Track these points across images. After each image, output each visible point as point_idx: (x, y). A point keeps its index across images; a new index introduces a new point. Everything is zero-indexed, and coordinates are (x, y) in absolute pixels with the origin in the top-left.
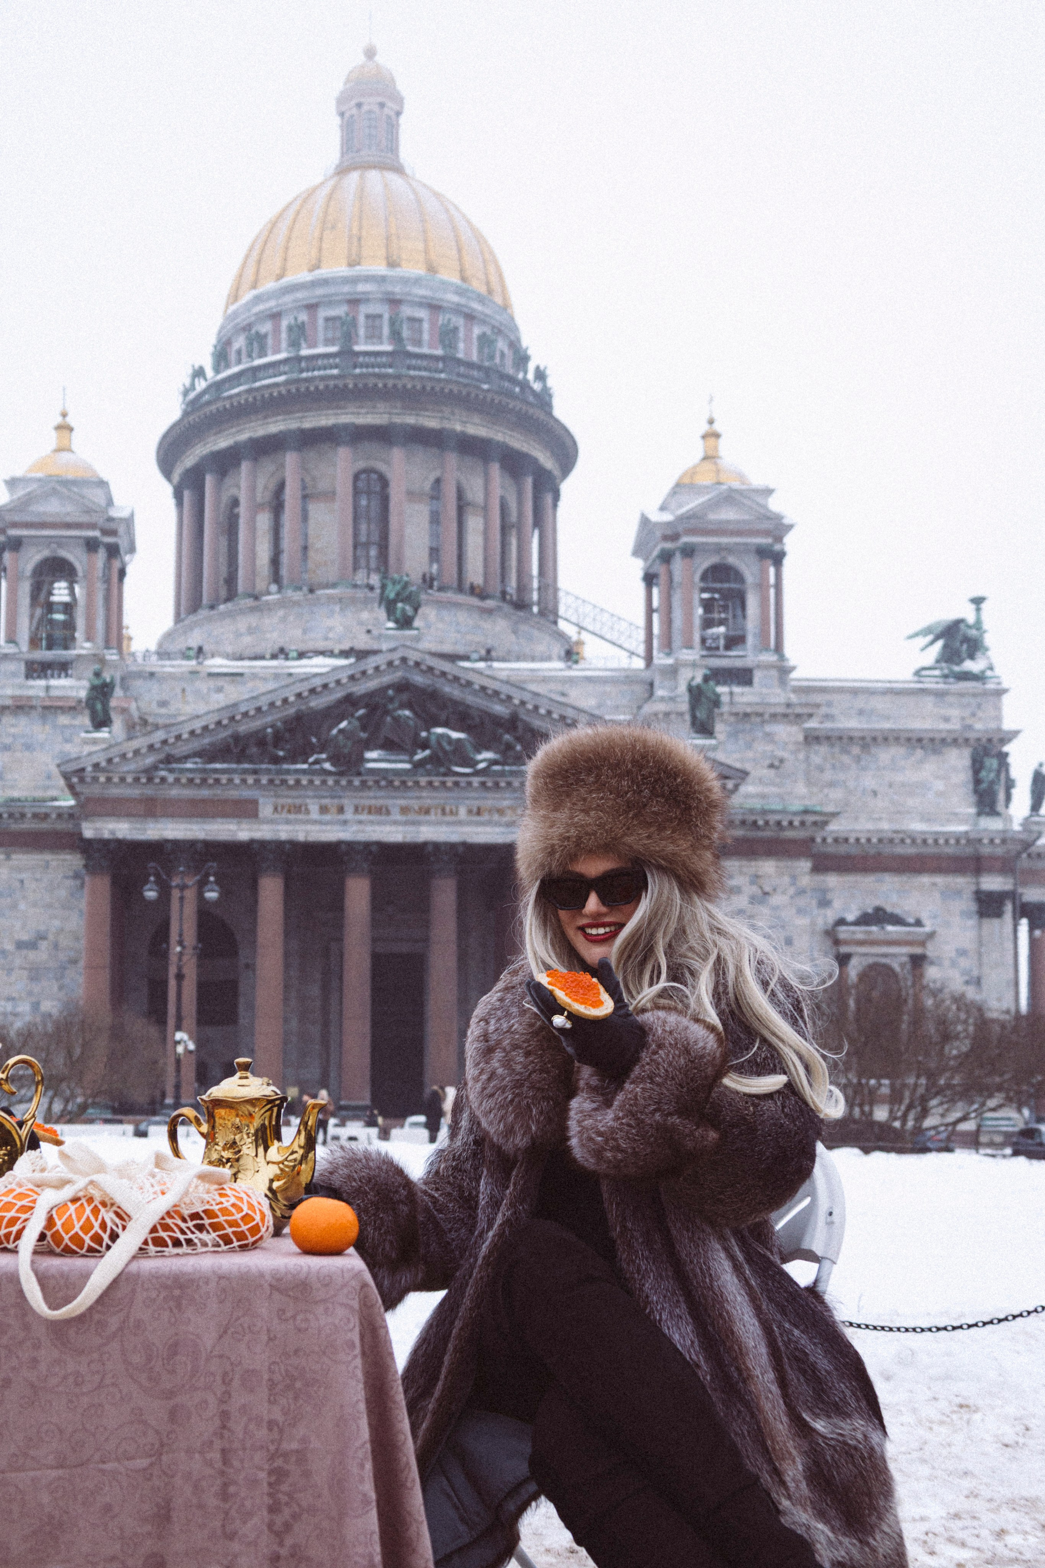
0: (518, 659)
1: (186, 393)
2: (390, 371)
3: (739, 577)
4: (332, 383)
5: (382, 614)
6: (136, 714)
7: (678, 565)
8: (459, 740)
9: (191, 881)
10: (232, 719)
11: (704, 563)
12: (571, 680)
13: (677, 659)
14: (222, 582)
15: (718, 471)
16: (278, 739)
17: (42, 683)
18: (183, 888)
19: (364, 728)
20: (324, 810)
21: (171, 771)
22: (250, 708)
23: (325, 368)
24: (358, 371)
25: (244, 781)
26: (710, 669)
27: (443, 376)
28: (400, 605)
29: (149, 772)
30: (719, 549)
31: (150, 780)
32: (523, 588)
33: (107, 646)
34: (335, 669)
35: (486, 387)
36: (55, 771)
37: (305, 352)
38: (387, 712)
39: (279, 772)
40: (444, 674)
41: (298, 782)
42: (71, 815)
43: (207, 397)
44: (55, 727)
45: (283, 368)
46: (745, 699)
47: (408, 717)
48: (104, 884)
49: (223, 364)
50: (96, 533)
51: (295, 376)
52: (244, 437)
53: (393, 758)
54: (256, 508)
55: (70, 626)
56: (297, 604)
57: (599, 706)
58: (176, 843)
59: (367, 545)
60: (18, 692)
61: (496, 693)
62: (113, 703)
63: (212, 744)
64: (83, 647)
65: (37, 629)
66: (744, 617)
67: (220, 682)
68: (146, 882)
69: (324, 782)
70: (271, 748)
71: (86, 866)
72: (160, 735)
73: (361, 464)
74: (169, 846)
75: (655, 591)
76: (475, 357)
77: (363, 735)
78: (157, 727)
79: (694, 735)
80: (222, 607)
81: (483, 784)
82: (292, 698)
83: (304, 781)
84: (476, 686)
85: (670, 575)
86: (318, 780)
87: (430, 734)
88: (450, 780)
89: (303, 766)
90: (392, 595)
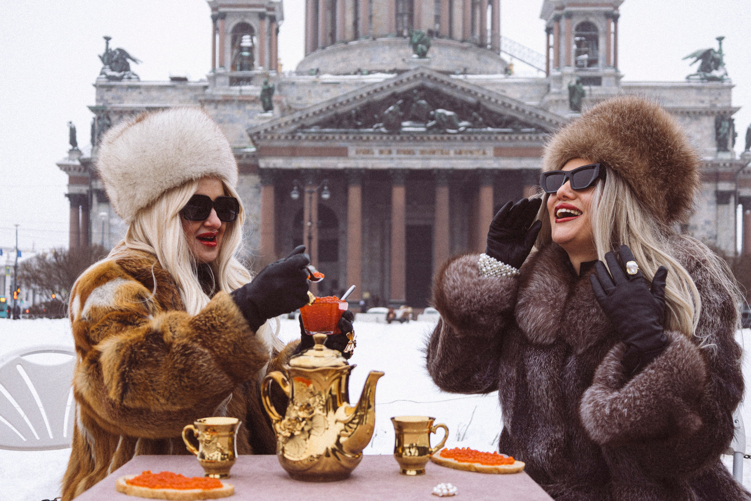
0: (481, 73)
3: (596, 29)
5: (410, 50)
6: (285, 104)
7: (563, 23)
8: (450, 116)
9: (315, 189)
10: (334, 106)
11: (577, 21)
12: (508, 84)
13: (562, 72)
14: (328, 35)
16: (358, 116)
17: (237, 88)
18: (311, 192)
20: (381, 152)
21: (304, 133)
22: (343, 100)
25: (341, 138)
26: (579, 76)
28: (420, 46)
29: (293, 134)
30: (585, 14)
31: (293, 137)
32: (483, 36)
33: (271, 69)
34: (387, 80)
36: (245, 134)
38: (413, 102)
39: (359, 133)
40: (442, 82)
41: (368, 138)
42: (253, 156)
44: (245, 111)
46: (597, 93)
47: (423, 104)
48: (270, 191)
50: (263, 10)
53: (416, 125)
55: (251, 58)
56: (367, 46)
57: (522, 97)
58: (307, 170)
59: (402, 15)
60: (225, 93)
61: (469, 91)
62: (274, 98)
63: (324, 119)
64: (258, 69)
66: (598, 49)
67: (328, 87)
68: (292, 189)
69: (381, 138)
70: (354, 121)
71: (261, 182)
72: (297, 115)
74: (303, 172)
75: (551, 37)
77: (401, 114)
78: (296, 110)
79: (570, 111)
80: (328, 48)
81: (462, 139)
82: (365, 95)
83: (371, 137)
84: (459, 87)
85: (559, 28)
86: (378, 137)
87: (435, 113)
88: (445, 137)
89: (371, 130)
90: (415, 40)
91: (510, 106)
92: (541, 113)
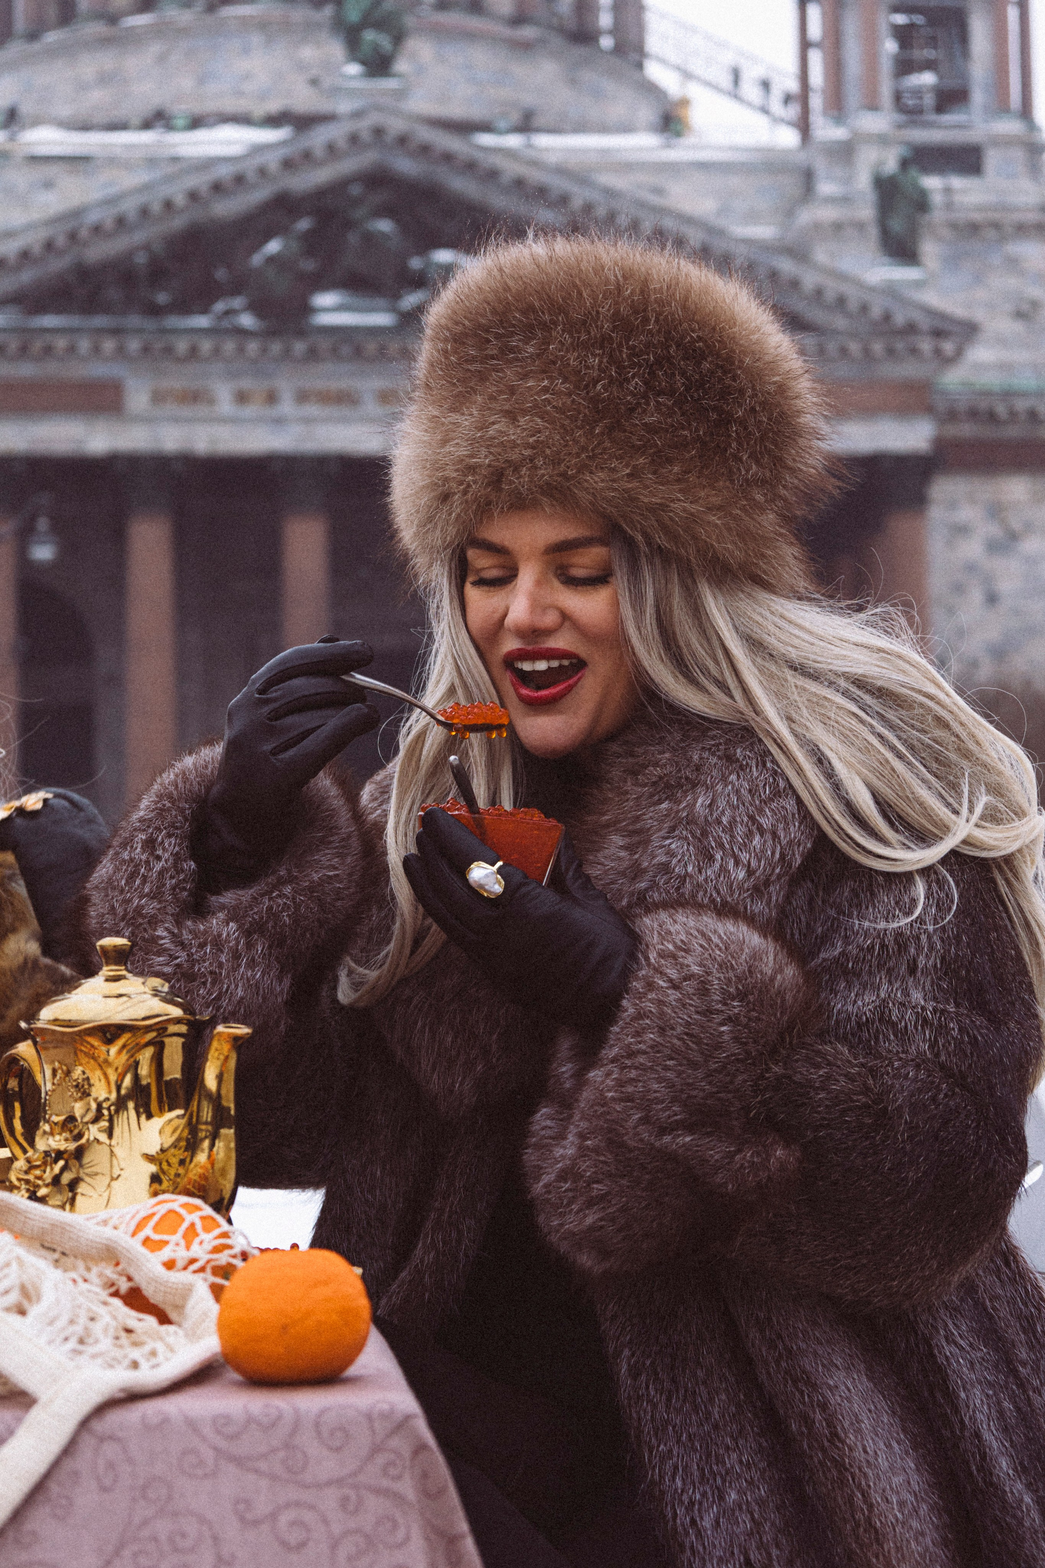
0: (581, 127)
5: (336, 49)
9: (4, 529)
10: (73, 236)
12: (672, 168)
13: (853, 130)
16: (157, 274)
19: (310, 252)
20: (242, 398)
22: (105, 216)
25: (96, 350)
26: (911, 147)
28: (369, 35)
32: (584, 4)
34: (258, 149)
38: (349, 225)
39: (163, 331)
40: (448, 158)
41: (194, 349)
46: (970, 199)
47: (385, 234)
53: (363, 302)
56: (184, 32)
57: (723, 211)
61: (541, 191)
63: (37, 282)
66: (966, 53)
67: (48, 171)
69: (241, 350)
70: (145, 290)
75: (814, 10)
77: (309, 265)
79: (884, 260)
80: (52, 37)
82: (180, 200)
83: (206, 346)
84: (505, 179)
86: (229, 346)
87: (425, 262)
89: (202, 321)
90: (353, 15)
92: (786, 266)
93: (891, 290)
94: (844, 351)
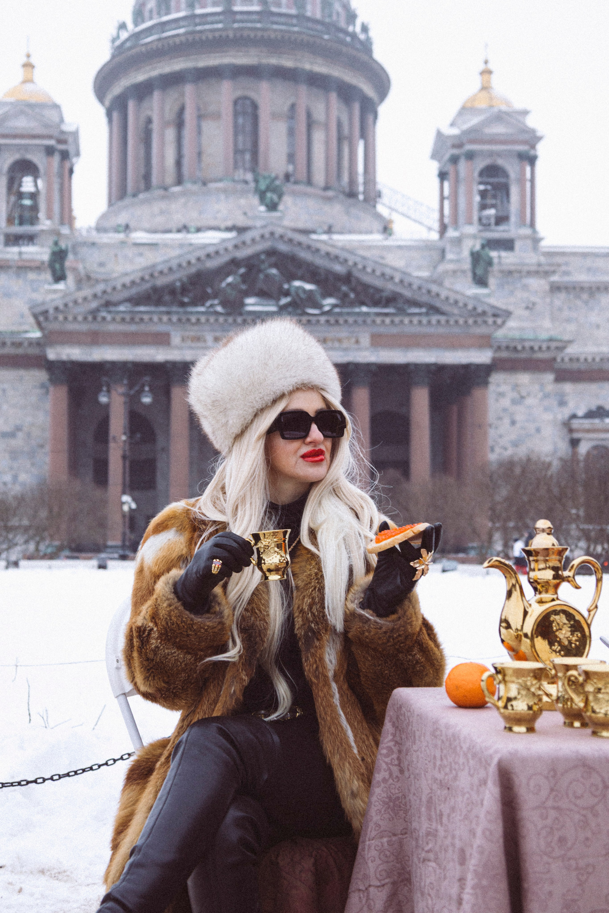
0: (350, 232)
1: (113, 41)
2: (259, 25)
3: (506, 174)
4: (217, 34)
5: (255, 200)
6: (82, 272)
7: (463, 166)
8: (311, 291)
10: (152, 275)
11: (481, 164)
12: (388, 248)
13: (461, 233)
14: (141, 178)
15: (491, 99)
16: (184, 290)
17: (15, 249)
18: (126, 395)
19: (244, 282)
21: (109, 312)
22: (164, 268)
23: (212, 23)
24: (236, 25)
25: (160, 320)
26: (485, 238)
27: (296, 29)
28: (269, 195)
29: (94, 313)
30: (491, 154)
31: (95, 318)
32: (353, 181)
33: (62, 223)
34: (224, 241)
35: (326, 37)
36: (27, 313)
37: (199, 11)
38: (260, 271)
39: (186, 313)
40: (300, 244)
41: (198, 320)
42: (38, 343)
43: (128, 44)
44: (25, 281)
45: (182, 23)
46: (508, 261)
47: (274, 275)
48: (62, 392)
49: (139, 20)
50: (52, 142)
51: (190, 29)
52: (155, 73)
53: (265, 302)
54: (165, 125)
55: (35, 208)
56: (194, 193)
57: (408, 266)
58: (113, 363)
59: (242, 152)
61: (337, 257)
62: (68, 264)
63: (138, 293)
64: (45, 224)
65: (12, 211)
66: (508, 201)
67: (141, 249)
68: (99, 390)
69: (217, 320)
70: (179, 297)
71: (51, 380)
72: (100, 288)
73: (239, 93)
74: (108, 366)
75: (446, 184)
76: (318, 16)
77: (244, 287)
78: (97, 281)
79: (474, 286)
80: (142, 196)
81: (328, 321)
82: (194, 261)
83: (203, 319)
84: (322, 253)
85: (457, 173)
86: (212, 319)
87: (290, 286)
88: (304, 319)
89: (201, 309)
90: (263, 187)
91: (392, 278)
92: (435, 288)
93: (476, 298)
94: (456, 322)
